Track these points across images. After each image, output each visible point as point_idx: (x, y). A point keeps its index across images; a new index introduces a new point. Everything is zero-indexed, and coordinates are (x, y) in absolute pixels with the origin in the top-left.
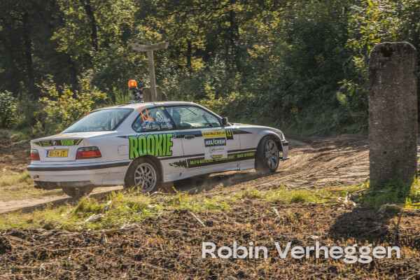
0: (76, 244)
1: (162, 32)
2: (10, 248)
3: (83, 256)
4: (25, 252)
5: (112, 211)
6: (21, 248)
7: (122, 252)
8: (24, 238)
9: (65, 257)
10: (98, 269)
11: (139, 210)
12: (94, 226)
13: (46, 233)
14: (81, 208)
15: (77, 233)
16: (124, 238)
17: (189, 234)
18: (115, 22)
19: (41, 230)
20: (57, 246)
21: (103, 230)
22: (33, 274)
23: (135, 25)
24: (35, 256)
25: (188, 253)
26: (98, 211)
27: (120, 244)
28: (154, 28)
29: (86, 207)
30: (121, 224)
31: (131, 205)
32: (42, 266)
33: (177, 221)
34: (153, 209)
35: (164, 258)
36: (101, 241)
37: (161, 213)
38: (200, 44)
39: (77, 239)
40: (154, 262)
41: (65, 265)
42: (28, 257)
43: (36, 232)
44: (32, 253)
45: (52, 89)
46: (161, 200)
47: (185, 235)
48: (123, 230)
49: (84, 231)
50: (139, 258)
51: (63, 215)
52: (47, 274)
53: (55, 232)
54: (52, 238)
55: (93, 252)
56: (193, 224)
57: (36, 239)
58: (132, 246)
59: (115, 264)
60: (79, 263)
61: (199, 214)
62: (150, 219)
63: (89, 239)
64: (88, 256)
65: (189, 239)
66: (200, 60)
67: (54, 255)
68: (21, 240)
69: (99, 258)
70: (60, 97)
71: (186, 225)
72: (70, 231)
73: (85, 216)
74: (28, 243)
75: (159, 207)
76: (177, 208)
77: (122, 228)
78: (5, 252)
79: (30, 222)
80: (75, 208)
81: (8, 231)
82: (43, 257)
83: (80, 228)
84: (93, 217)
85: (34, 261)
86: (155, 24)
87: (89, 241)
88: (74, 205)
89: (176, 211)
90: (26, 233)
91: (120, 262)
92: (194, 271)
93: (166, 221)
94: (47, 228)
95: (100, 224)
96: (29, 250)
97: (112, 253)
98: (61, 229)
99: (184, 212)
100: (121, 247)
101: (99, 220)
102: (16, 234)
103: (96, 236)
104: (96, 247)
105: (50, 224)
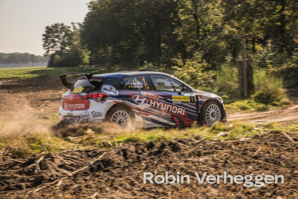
0: (216, 148)
1: (237, 28)
2: (180, 149)
3: (222, 155)
4: (188, 152)
5: (233, 131)
6: (185, 149)
7: (245, 154)
8: (185, 143)
9: (212, 155)
10: (234, 163)
11: (250, 130)
12: (224, 138)
13: (197, 141)
14: (214, 128)
15: (215, 142)
16: (245, 146)
17: (284, 145)
18: (210, 24)
19: (194, 140)
20: (205, 149)
21: (230, 141)
22: (197, 164)
23: (223, 25)
24: (195, 154)
25: (288, 156)
26: (225, 130)
27: (243, 149)
28: (233, 27)
29: (217, 128)
30: (240, 138)
31: (244, 127)
32: (201, 159)
33: (275, 138)
34: (257, 130)
35: (273, 158)
36: (230, 147)
37: (262, 133)
38: (261, 36)
39: (217, 146)
40: (267, 160)
41: (213, 160)
42: (190, 155)
43: (191, 140)
44: (193, 152)
45: (180, 62)
46: (261, 125)
47: (282, 146)
48: (242, 142)
49: (219, 141)
50: (256, 158)
51: (204, 132)
52: (205, 164)
53: (202, 141)
54: (201, 144)
55: (228, 153)
56: (285, 140)
57: (192, 144)
58: (251, 151)
59: (243, 161)
60: (222, 159)
61: (287, 134)
62: (257, 136)
63: (224, 146)
64: (226, 155)
65: (285, 149)
66: (261, 45)
67: (205, 154)
68: (184, 145)
69: (232, 157)
70: (184, 66)
71: (280, 140)
72: (211, 141)
73: (217, 133)
74: (187, 146)
75: (261, 129)
76: (272, 130)
77: (241, 140)
78: (177, 151)
79: (186, 135)
80: (211, 128)
81: (176, 139)
82: (199, 155)
83: (216, 139)
84: (222, 133)
85: (195, 157)
86: (234, 24)
87: (223, 147)
88: (209, 127)
89: (272, 132)
90: (186, 141)
91: (246, 159)
92: (294, 167)
93: (267, 137)
94: (197, 138)
95: (227, 138)
96: (191, 150)
97: (239, 154)
98: (205, 139)
99: (277, 132)
100: (244, 151)
101: (226, 135)
102: (180, 141)
103: (227, 144)
104: (229, 150)
105: (199, 137)
